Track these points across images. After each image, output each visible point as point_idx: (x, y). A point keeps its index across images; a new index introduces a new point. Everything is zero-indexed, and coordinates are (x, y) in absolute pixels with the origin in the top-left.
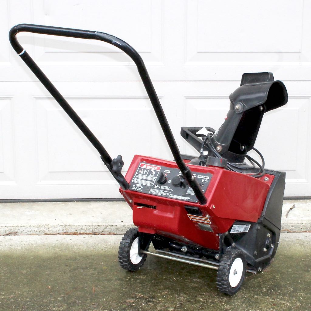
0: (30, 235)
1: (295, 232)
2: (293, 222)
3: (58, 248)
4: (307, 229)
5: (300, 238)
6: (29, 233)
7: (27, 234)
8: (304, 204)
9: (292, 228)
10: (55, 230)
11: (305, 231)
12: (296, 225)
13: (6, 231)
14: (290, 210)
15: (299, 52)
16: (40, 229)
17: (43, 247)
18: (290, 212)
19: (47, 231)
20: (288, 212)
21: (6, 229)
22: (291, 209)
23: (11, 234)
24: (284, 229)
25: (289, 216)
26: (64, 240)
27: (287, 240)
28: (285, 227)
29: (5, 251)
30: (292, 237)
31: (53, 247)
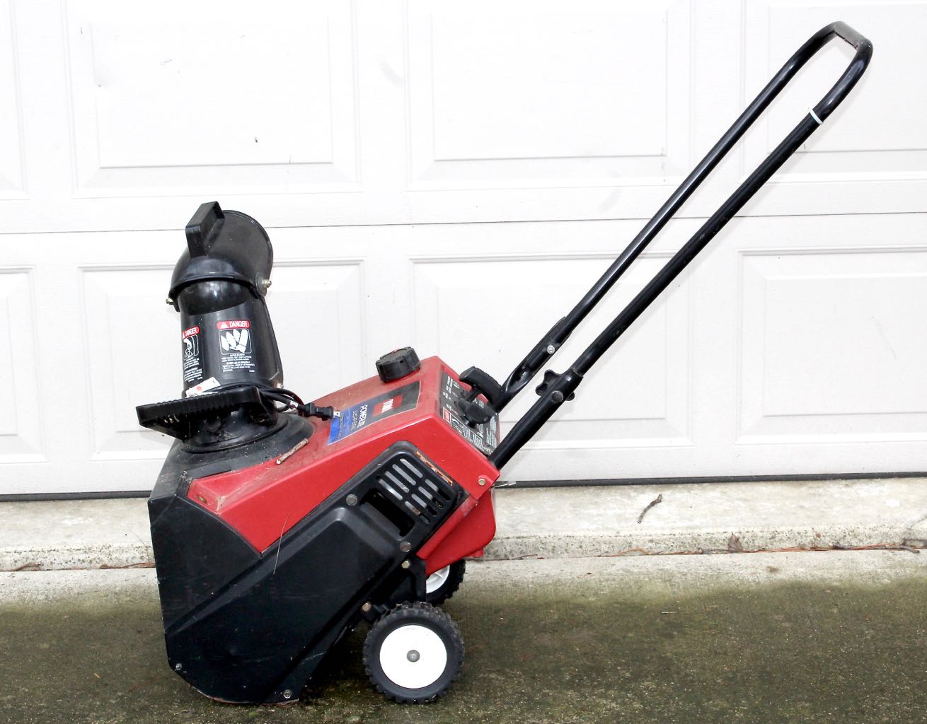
0: (70, 569)
1: (658, 554)
2: (653, 533)
3: (127, 596)
4: (686, 547)
5: (668, 567)
6: (68, 566)
7: (62, 567)
8: (686, 494)
9: (650, 544)
10: (124, 557)
11: (679, 551)
12: (659, 538)
13: (16, 561)
14: (649, 507)
15: (662, 155)
16: (92, 556)
17: (94, 594)
18: (650, 511)
19: (106, 561)
20: (645, 511)
21: (17, 556)
22: (653, 504)
23: (28, 568)
24: (634, 548)
25: (645, 519)
26: (142, 579)
27: (635, 570)
28: (635, 543)
29: (8, 603)
30: (649, 565)
31: (116, 593)
